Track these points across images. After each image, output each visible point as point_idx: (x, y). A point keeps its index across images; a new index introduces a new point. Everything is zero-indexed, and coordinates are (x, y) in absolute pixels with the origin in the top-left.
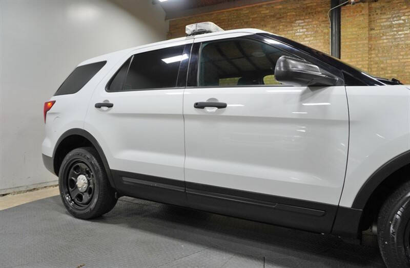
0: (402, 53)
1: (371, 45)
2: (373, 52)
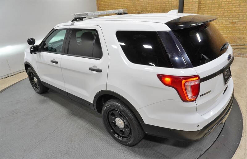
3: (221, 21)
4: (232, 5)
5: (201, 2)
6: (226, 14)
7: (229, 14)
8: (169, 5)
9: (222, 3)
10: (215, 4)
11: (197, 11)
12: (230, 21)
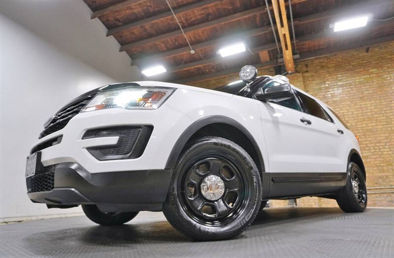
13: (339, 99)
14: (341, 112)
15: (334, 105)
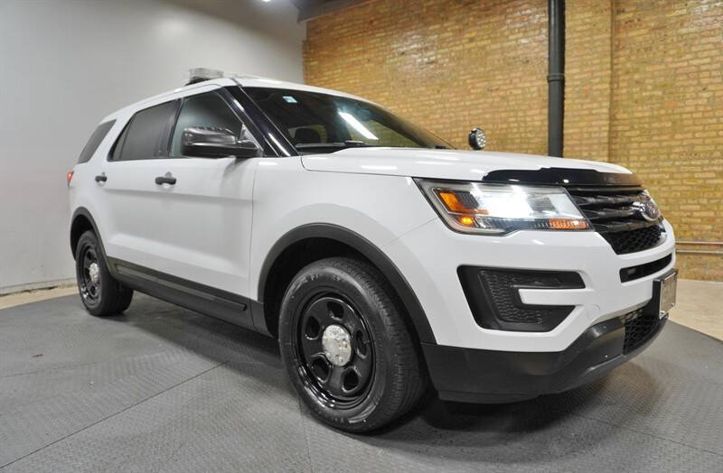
0: (672, 52)
1: (619, 40)
2: (621, 53)
3: (687, 169)
4: (715, 121)
5: (618, 116)
6: (698, 149)
7: (708, 148)
8: (519, 128)
9: (684, 116)
10: (661, 121)
11: (606, 140)
12: (715, 168)
13: (695, 29)
14: (696, 62)
15: (681, 45)
